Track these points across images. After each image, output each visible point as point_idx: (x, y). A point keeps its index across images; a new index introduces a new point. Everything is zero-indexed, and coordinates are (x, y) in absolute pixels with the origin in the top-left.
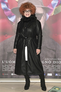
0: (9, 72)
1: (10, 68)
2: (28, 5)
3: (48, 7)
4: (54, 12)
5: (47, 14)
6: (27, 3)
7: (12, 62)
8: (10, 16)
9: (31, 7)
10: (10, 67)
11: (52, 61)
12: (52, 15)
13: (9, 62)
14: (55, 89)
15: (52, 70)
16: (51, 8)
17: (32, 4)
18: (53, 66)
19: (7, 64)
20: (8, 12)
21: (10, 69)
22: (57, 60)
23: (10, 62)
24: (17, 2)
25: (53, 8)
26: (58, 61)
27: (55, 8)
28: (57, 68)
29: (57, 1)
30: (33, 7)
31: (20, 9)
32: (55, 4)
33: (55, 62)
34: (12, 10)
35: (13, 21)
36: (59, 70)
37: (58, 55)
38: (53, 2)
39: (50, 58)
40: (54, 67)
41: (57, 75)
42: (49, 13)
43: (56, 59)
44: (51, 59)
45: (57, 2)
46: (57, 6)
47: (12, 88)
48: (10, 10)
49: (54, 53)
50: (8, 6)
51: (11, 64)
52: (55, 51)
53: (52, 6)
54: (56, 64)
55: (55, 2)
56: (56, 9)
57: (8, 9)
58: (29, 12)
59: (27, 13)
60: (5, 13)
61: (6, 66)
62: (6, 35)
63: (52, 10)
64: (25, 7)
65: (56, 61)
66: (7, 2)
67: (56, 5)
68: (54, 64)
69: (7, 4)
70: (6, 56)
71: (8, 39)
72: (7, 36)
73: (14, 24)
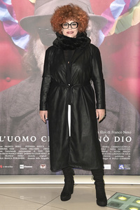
0: (14, 162)
1: (17, 152)
2: (71, 11)
3: (102, 15)
4: (116, 27)
5: (100, 32)
6: (68, 6)
7: (22, 138)
8: (18, 36)
9: (79, 15)
10: (18, 150)
11: (112, 136)
12: (112, 33)
13: (14, 139)
14: (117, 198)
15: (112, 156)
16: (108, 18)
17: (79, 9)
18: (113, 148)
19: (10, 144)
20: (13, 27)
21: (16, 156)
22: (123, 135)
23: (17, 139)
24: (33, 4)
25: (114, 18)
26: (125, 136)
27: (118, 17)
28: (122, 151)
29: (122, 4)
30: (82, 16)
31: (52, 19)
32: (118, 9)
33: (117, 139)
34: (22, 23)
35: (23, 48)
36: (127, 156)
37: (124, 123)
38: (113, 5)
39: (107, 130)
40: (117, 149)
41: (121, 167)
42: (104, 30)
43: (121, 133)
44: (109, 132)
45: (123, 6)
46: (122, 14)
47: (22, 197)
48: (17, 21)
49: (116, 119)
50: (11, 14)
51: (18, 144)
52: (118, 114)
53: (112, 14)
54: (121, 144)
55: (118, 5)
56: (119, 20)
57: (13, 20)
58: (73, 26)
59: (70, 28)
60: (6, 28)
61: (8, 149)
62: (8, 78)
63: (111, 23)
64: (64, 14)
65: (120, 136)
66: (10, 4)
67: (121, 11)
68: (116, 144)
69: (10, 9)
70: (8, 127)
71: (13, 88)
72: (9, 81)
73: (26, 54)
